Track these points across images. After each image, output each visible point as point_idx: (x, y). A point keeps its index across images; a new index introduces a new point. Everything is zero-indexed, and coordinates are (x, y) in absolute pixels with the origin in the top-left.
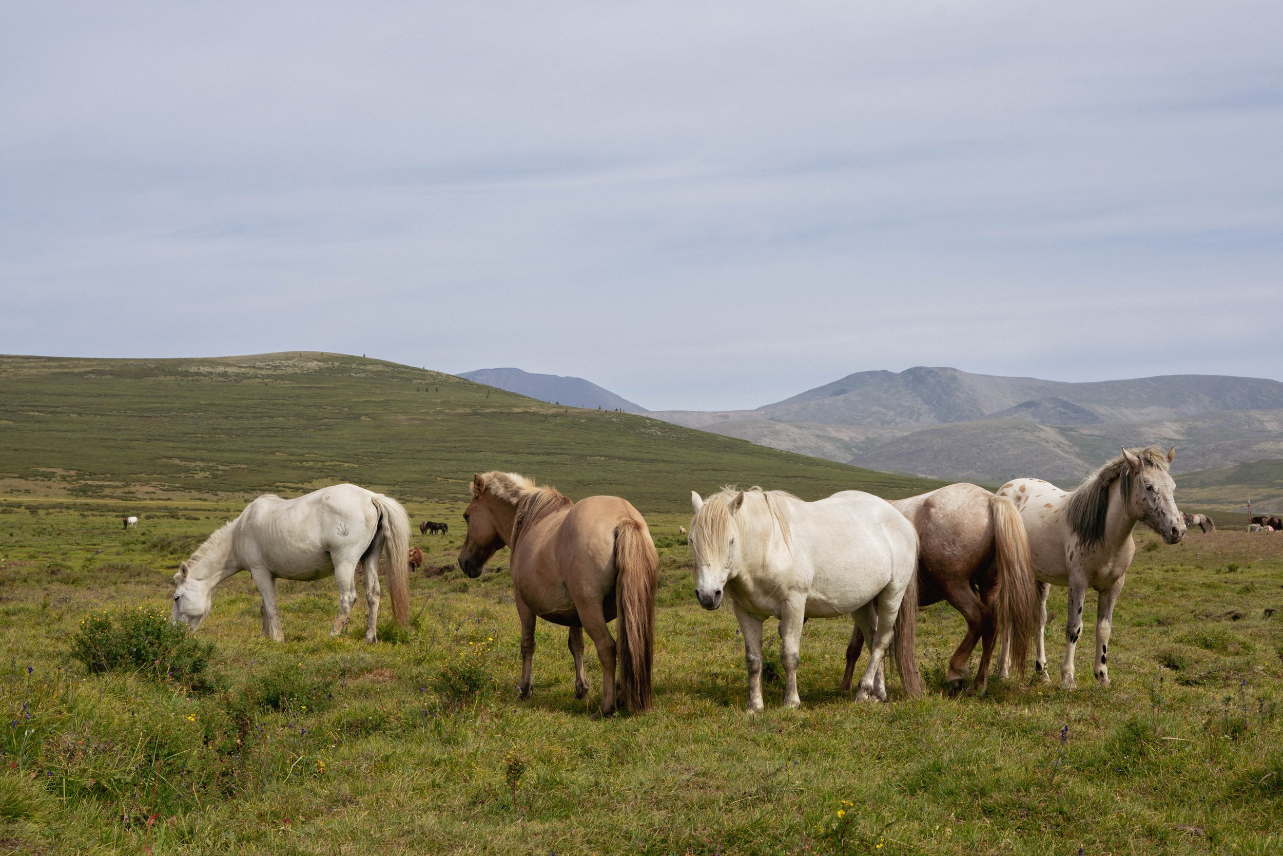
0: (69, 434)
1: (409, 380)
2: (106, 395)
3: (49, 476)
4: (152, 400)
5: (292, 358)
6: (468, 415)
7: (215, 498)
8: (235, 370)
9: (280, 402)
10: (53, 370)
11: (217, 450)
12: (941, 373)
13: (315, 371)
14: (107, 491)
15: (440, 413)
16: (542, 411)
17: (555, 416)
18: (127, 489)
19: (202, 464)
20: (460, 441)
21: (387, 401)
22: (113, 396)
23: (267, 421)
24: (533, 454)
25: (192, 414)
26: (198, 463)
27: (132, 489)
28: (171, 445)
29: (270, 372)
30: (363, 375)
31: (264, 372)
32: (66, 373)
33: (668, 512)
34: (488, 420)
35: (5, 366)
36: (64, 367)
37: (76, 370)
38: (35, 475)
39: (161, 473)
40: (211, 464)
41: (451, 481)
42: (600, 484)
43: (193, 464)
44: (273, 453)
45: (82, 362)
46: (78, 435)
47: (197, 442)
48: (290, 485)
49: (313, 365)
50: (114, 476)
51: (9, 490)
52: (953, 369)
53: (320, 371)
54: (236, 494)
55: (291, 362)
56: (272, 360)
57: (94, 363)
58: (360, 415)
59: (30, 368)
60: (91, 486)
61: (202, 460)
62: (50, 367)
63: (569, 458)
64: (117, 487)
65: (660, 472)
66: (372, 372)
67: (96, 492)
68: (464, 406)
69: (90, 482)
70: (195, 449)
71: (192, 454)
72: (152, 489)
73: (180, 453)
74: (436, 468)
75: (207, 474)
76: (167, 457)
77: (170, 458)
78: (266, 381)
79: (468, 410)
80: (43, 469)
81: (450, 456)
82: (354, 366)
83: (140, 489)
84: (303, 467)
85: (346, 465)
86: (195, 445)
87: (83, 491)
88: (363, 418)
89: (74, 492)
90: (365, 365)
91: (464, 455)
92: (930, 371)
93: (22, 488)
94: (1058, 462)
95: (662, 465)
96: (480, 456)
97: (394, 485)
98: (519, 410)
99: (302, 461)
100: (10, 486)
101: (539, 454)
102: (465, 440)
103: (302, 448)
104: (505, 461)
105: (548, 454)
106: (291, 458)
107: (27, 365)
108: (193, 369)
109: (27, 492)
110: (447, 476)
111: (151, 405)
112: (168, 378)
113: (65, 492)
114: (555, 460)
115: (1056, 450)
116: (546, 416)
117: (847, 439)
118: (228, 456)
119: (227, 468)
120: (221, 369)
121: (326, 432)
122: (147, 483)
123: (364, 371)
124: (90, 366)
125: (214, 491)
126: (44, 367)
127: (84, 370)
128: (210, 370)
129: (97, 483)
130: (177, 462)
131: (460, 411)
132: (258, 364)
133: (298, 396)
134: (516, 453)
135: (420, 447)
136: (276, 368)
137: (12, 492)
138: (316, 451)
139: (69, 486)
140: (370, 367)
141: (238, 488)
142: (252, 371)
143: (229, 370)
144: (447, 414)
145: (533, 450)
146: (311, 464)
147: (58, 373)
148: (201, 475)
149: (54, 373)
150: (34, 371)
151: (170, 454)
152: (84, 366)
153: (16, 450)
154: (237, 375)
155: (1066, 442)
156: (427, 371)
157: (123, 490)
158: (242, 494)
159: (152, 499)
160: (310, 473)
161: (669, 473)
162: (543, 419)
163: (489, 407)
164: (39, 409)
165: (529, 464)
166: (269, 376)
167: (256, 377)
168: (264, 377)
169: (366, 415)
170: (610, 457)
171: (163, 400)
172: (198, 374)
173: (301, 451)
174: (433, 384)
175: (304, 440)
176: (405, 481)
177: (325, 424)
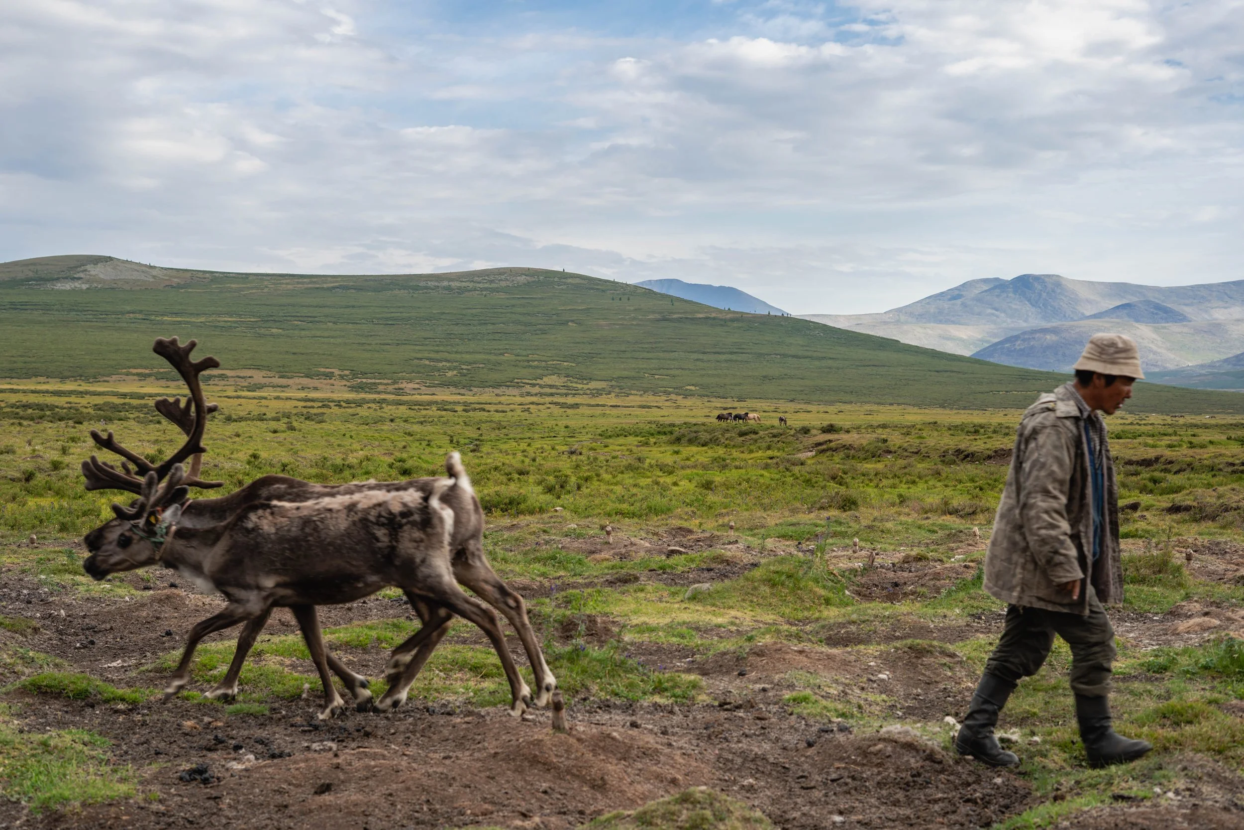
0: (332, 340)
1: (603, 291)
2: (353, 307)
3: (329, 376)
4: (392, 310)
5: (505, 273)
6: (658, 320)
7: (470, 393)
8: (457, 284)
9: (499, 310)
10: (306, 286)
11: (456, 352)
12: (1047, 279)
13: (525, 284)
14: (381, 388)
15: (634, 319)
16: (720, 316)
17: (732, 320)
18: (396, 386)
19: (448, 365)
20: (655, 343)
21: (588, 309)
22: (360, 307)
23: (490, 327)
24: (719, 353)
25: (427, 322)
26: (444, 363)
27: (401, 386)
28: (417, 348)
29: (486, 285)
30: (564, 287)
31: (481, 285)
32: (317, 288)
33: (851, 402)
34: (676, 325)
35: (266, 283)
36: (315, 283)
37: (325, 286)
38: (319, 375)
39: (419, 372)
40: (455, 364)
41: (657, 377)
42: (783, 378)
43: (441, 365)
44: (503, 354)
45: (329, 279)
46: (339, 340)
47: (438, 345)
48: (527, 381)
49: (522, 279)
50: (382, 374)
51: (300, 387)
52: (1058, 276)
53: (528, 284)
54: (486, 389)
55: (503, 277)
56: (488, 275)
57: (339, 279)
58: (568, 321)
59: (287, 284)
60: (366, 383)
61: (448, 361)
62: (303, 283)
63: (750, 356)
64: (387, 384)
65: (830, 368)
66: (572, 284)
67: (372, 388)
68: (654, 312)
69: (364, 380)
70: (437, 352)
71: (438, 356)
72: (417, 386)
73: (426, 355)
74: (641, 366)
75: (455, 372)
76: (418, 359)
77: (421, 359)
78: (484, 293)
79: (658, 316)
80: (323, 370)
81: (650, 355)
82: (556, 279)
83: (408, 386)
84: (530, 366)
85: (565, 364)
86: (437, 348)
87: (360, 388)
88: (570, 324)
89: (353, 388)
90: (566, 278)
91: (661, 355)
92: (1037, 278)
93: (311, 386)
94: (1151, 356)
95: (830, 361)
96: (675, 355)
97: (611, 381)
98: (701, 316)
99: (528, 361)
100: (300, 384)
101: (724, 353)
102: (660, 342)
103: (525, 350)
104: (697, 360)
105: (731, 353)
106: (519, 358)
107: (284, 281)
108: (422, 284)
109: (316, 389)
110: (653, 372)
111: (393, 315)
112: (402, 291)
113: (346, 388)
114: (739, 358)
115: (1151, 345)
116: (725, 320)
117: (965, 337)
118: (468, 357)
119: (469, 367)
120: (445, 283)
121: (543, 336)
122: (411, 381)
123: (565, 284)
124: (337, 282)
125: (468, 387)
126: (298, 283)
127: (332, 285)
128: (436, 284)
129: (370, 381)
130: (427, 362)
131: (651, 317)
132: (476, 278)
133: (513, 306)
134: (704, 353)
135: (623, 349)
136: (491, 282)
137: (303, 389)
138: (538, 352)
139: (348, 384)
140: (570, 281)
141: (487, 384)
142: (471, 285)
143: (452, 283)
144: (641, 320)
145: (718, 350)
146: (536, 363)
147: (311, 288)
148: (450, 374)
149: (307, 289)
150: (289, 287)
151: (419, 355)
152: (331, 282)
153: (294, 354)
154: (459, 288)
155: (1159, 339)
156: (618, 283)
157: (393, 387)
158: (491, 389)
159: (421, 394)
160: (540, 371)
161: (838, 368)
162: (722, 323)
163: (675, 313)
164: (302, 319)
165: (718, 361)
166: (486, 289)
167: (475, 290)
168: (482, 290)
169: (572, 321)
170: (784, 356)
171: (401, 310)
172: (426, 288)
173: (524, 353)
174: (624, 294)
175: (524, 343)
176: (619, 377)
177: (540, 330)
